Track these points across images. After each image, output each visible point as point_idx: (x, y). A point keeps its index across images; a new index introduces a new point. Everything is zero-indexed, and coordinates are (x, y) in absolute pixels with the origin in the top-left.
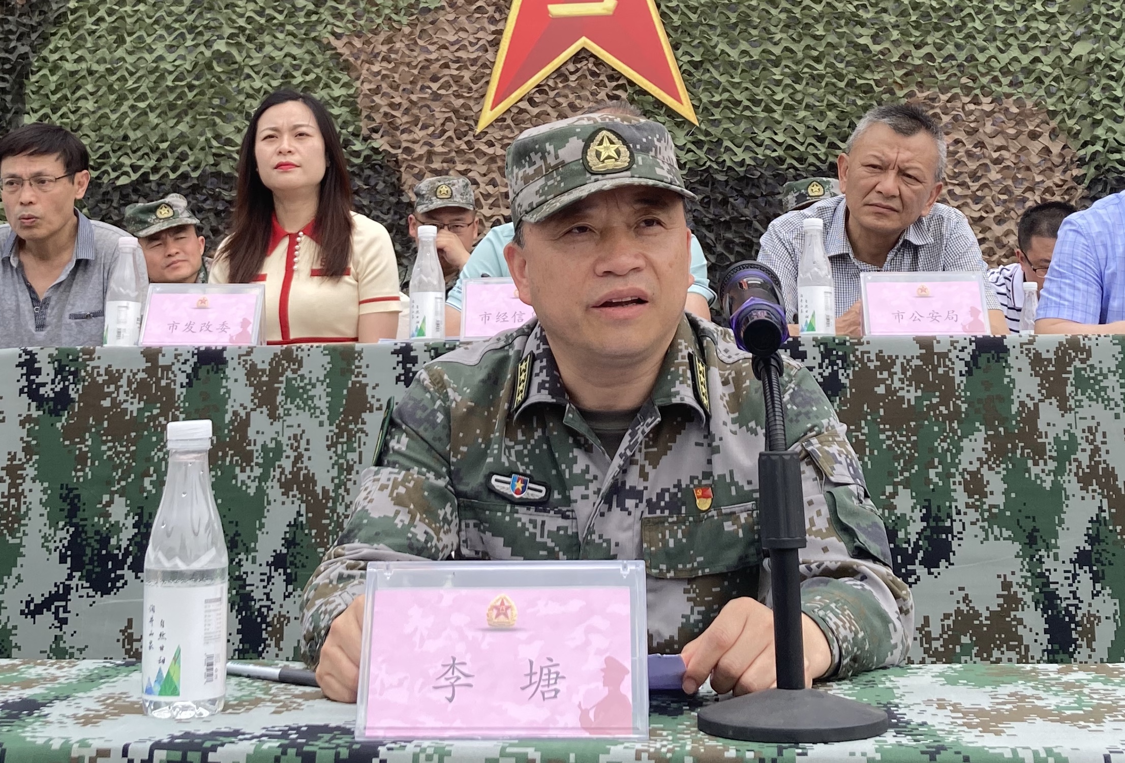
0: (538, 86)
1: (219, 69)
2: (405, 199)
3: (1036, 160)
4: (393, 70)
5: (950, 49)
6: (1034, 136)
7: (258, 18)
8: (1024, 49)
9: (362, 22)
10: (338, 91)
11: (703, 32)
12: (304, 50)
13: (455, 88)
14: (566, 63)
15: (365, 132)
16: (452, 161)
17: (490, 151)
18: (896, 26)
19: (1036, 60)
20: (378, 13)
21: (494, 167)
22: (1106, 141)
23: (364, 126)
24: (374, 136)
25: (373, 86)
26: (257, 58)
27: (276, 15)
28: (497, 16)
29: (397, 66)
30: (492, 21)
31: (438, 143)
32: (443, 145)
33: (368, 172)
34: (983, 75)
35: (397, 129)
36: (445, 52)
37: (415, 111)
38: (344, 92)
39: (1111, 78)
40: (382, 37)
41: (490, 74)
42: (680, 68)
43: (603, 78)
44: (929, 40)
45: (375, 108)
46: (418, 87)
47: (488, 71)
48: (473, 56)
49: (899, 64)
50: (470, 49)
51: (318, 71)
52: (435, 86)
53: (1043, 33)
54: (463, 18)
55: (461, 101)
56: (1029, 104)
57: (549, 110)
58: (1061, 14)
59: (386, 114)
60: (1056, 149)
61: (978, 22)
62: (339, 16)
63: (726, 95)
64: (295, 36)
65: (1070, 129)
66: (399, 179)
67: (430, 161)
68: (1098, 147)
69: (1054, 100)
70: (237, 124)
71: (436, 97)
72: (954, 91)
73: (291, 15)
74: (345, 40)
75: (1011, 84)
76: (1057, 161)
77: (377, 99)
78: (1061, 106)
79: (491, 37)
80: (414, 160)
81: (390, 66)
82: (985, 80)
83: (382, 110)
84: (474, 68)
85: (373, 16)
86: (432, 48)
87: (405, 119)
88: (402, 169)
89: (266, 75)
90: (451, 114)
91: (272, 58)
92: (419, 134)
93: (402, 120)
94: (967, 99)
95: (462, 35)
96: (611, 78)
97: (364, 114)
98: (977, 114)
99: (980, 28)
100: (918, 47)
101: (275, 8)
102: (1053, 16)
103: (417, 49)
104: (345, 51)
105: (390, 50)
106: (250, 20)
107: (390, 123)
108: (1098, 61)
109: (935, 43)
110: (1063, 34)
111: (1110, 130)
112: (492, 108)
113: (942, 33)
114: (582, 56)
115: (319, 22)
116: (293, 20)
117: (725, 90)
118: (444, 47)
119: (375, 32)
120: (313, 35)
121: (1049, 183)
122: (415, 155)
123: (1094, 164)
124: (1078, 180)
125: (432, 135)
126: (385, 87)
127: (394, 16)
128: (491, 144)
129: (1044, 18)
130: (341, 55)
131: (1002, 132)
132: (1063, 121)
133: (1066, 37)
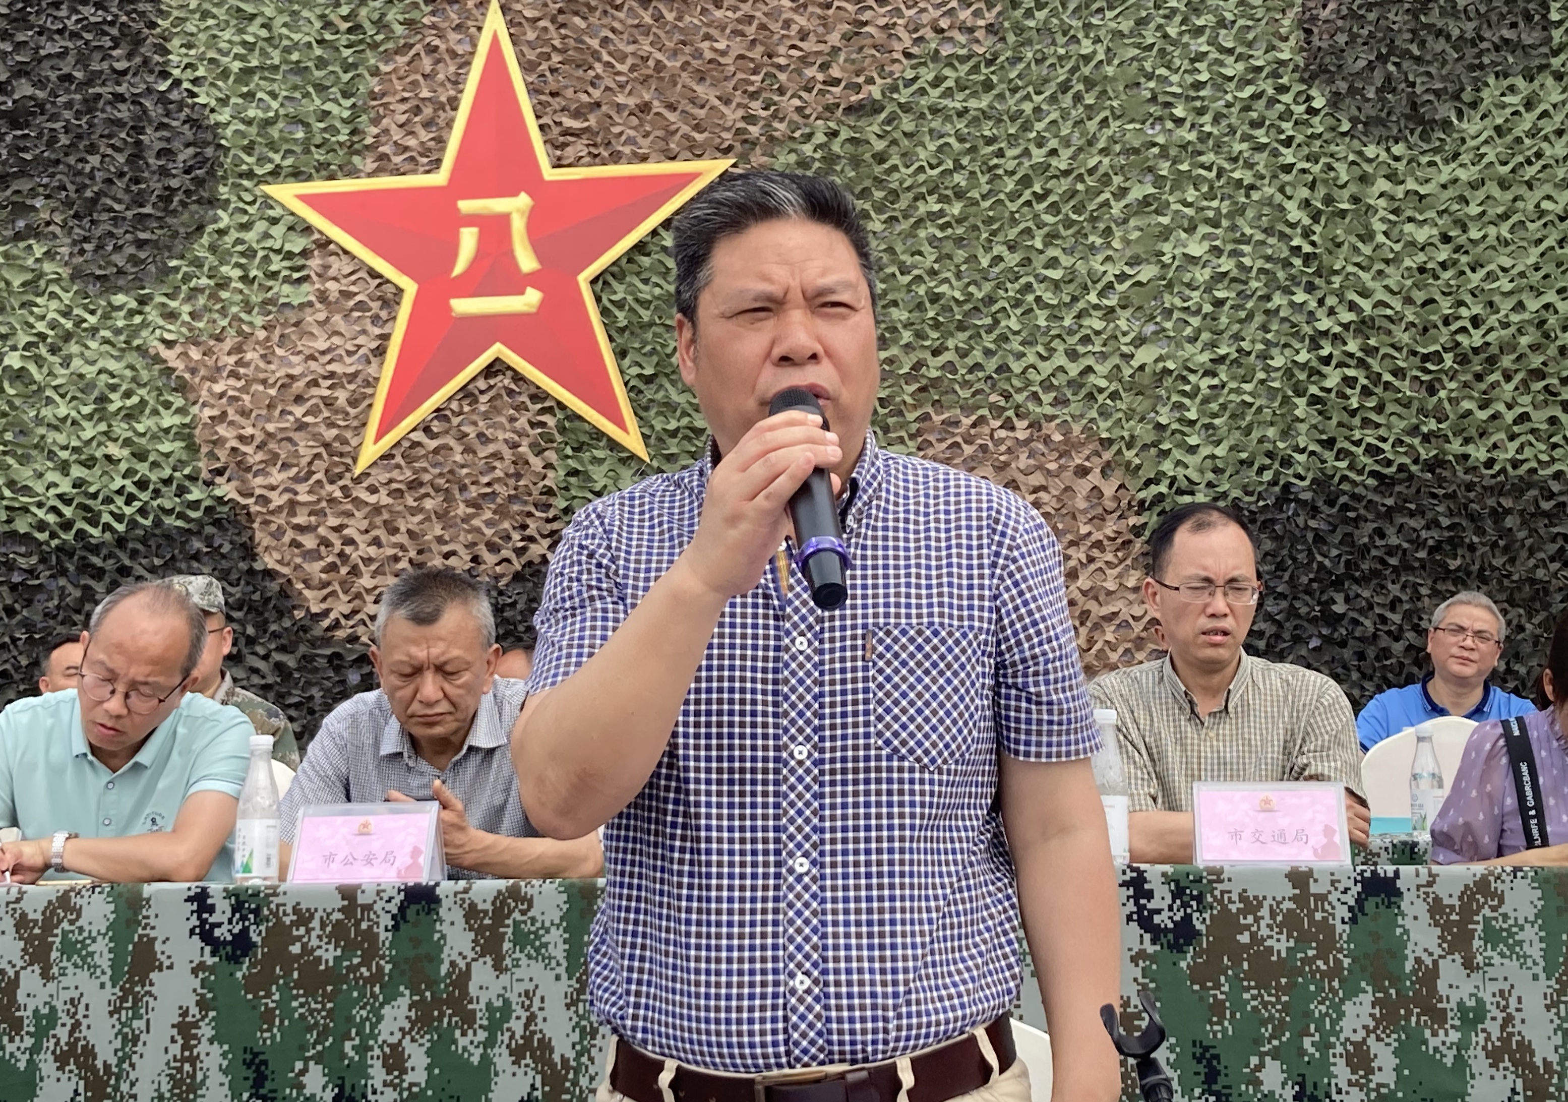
0: (438, 410)
1: (12, 392)
2: (258, 566)
3: (1081, 504)
4: (244, 390)
5: (977, 355)
6: (1082, 472)
7: (63, 321)
8: (1072, 355)
9: (201, 325)
10: (168, 420)
11: (656, 335)
12: (123, 364)
13: (326, 414)
14: (474, 379)
15: (205, 475)
16: (321, 513)
17: (372, 499)
18: (907, 325)
19: (1089, 369)
20: (223, 312)
21: (378, 521)
22: (1174, 479)
23: (204, 466)
24: (218, 480)
25: (215, 412)
26: (62, 376)
27: (87, 316)
28: (384, 314)
29: (249, 383)
30: (375, 320)
31: (302, 488)
32: (310, 492)
33: (209, 530)
34: (1019, 390)
35: (248, 469)
36: (313, 365)
37: (272, 446)
38: (177, 420)
39: (1184, 393)
40: (228, 344)
41: (372, 395)
42: (626, 384)
43: (524, 398)
44: (951, 343)
45: (219, 442)
46: (277, 413)
47: (369, 391)
48: (351, 370)
49: (909, 378)
50: (348, 360)
51: (143, 392)
52: (299, 411)
53: (1098, 333)
54: (337, 318)
55: (334, 432)
56: (1077, 429)
57: (452, 443)
58: (1124, 307)
59: (234, 449)
60: (1109, 489)
61: (1013, 319)
62: (171, 316)
63: (685, 421)
64: (113, 345)
65: (1129, 463)
66: (251, 538)
67: (292, 513)
68: (1163, 488)
69: (1109, 423)
70: (37, 466)
71: (301, 426)
72: (981, 412)
73: (106, 316)
74: (178, 349)
75: (1056, 402)
76: (1110, 505)
77: (222, 430)
78: (1117, 433)
79: (374, 345)
80: (272, 513)
81: (239, 384)
82: (1019, 398)
83: (228, 445)
84: (352, 387)
85: (216, 316)
86: (295, 359)
87: (259, 457)
88: (256, 525)
89: (74, 398)
90: (322, 450)
91: (81, 376)
92: (277, 477)
93: (255, 457)
94: (998, 423)
95: (336, 340)
96: (534, 398)
97: (204, 450)
98: (1009, 443)
99: (1016, 327)
100: (936, 353)
101: (85, 308)
102: (1112, 310)
103: (276, 361)
104: (179, 365)
105: (240, 363)
106: (53, 325)
107: (239, 464)
108: (1167, 372)
109: (957, 348)
110: (1125, 334)
111: (1178, 463)
112: (377, 441)
113: (967, 334)
114: (493, 369)
115: (144, 324)
116: (109, 323)
117: (685, 414)
118: (312, 357)
119: (219, 339)
120: (136, 343)
121: (1097, 536)
122: (272, 506)
123: (1158, 509)
124: (1137, 531)
125: (296, 479)
126: (232, 415)
127: (243, 316)
128: (373, 490)
129: (1099, 313)
130: (174, 370)
131: (1040, 467)
132: (1119, 452)
133: (1127, 339)
